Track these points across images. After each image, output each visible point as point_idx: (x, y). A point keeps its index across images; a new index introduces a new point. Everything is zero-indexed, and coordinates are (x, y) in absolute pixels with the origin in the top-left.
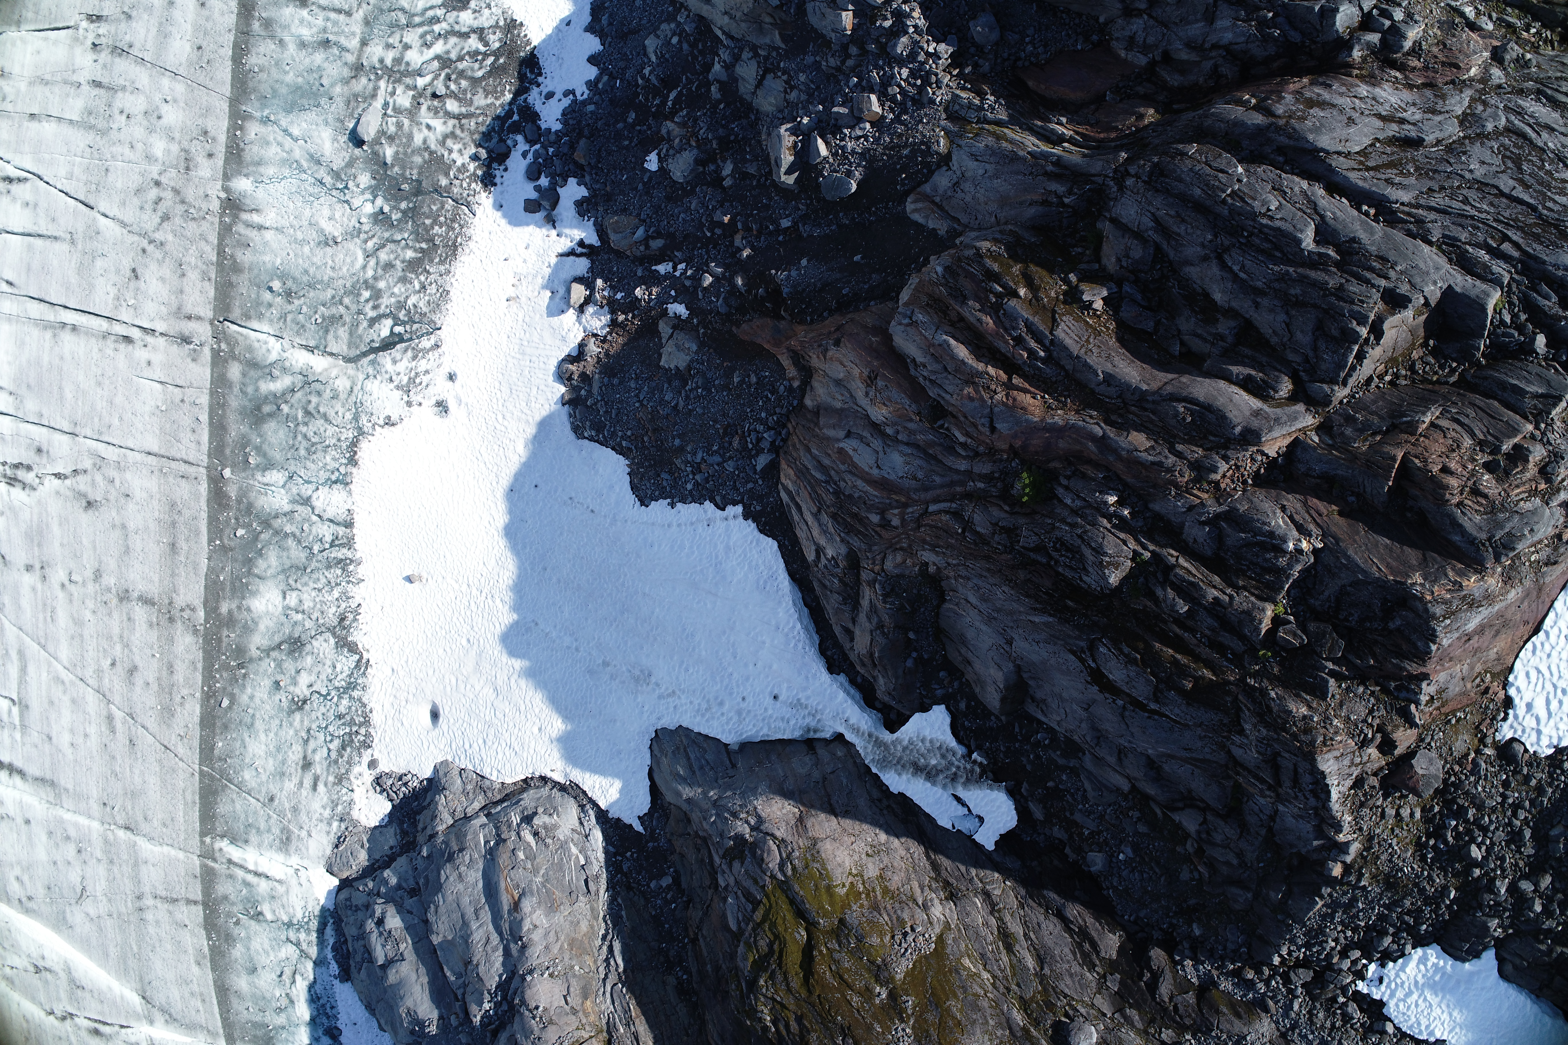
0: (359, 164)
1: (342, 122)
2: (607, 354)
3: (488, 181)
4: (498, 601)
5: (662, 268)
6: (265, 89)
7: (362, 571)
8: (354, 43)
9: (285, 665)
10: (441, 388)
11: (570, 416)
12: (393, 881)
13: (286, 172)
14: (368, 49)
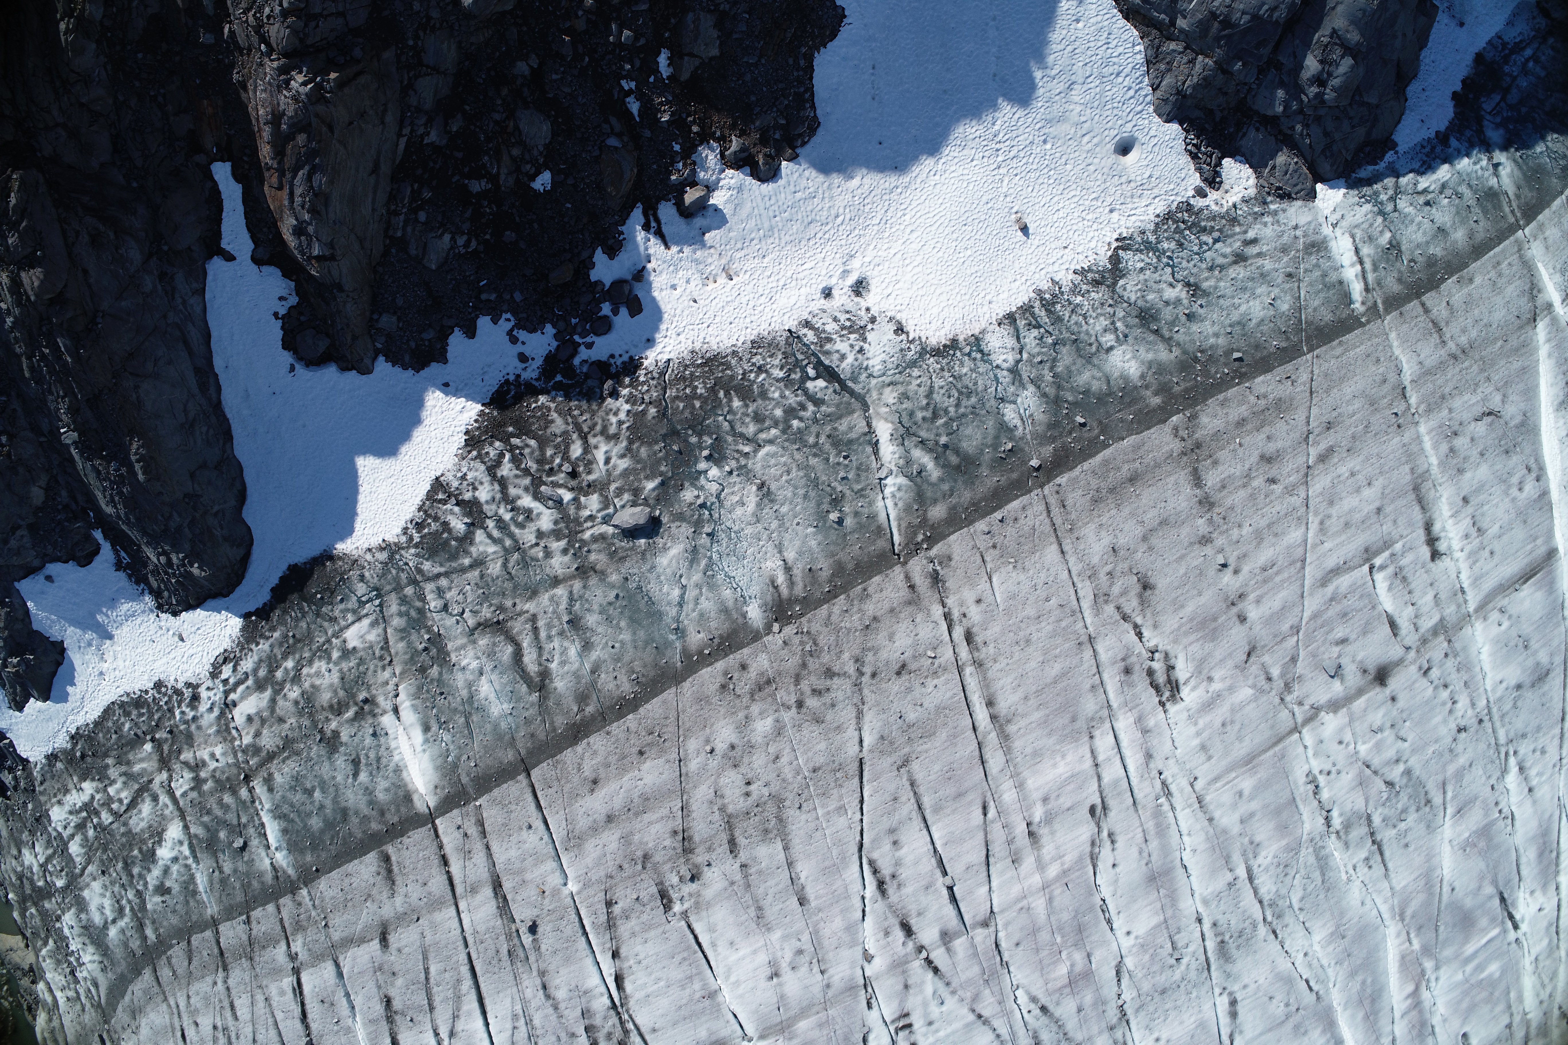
0: (676, 508)
1: (643, 554)
2: (733, 127)
3: (632, 366)
4: (996, 127)
5: (634, 107)
6: (648, 655)
7: (1045, 285)
8: (560, 591)
9: (1169, 318)
10: (842, 298)
11: (804, 144)
12: (1280, 93)
13: (720, 577)
14: (560, 572)
